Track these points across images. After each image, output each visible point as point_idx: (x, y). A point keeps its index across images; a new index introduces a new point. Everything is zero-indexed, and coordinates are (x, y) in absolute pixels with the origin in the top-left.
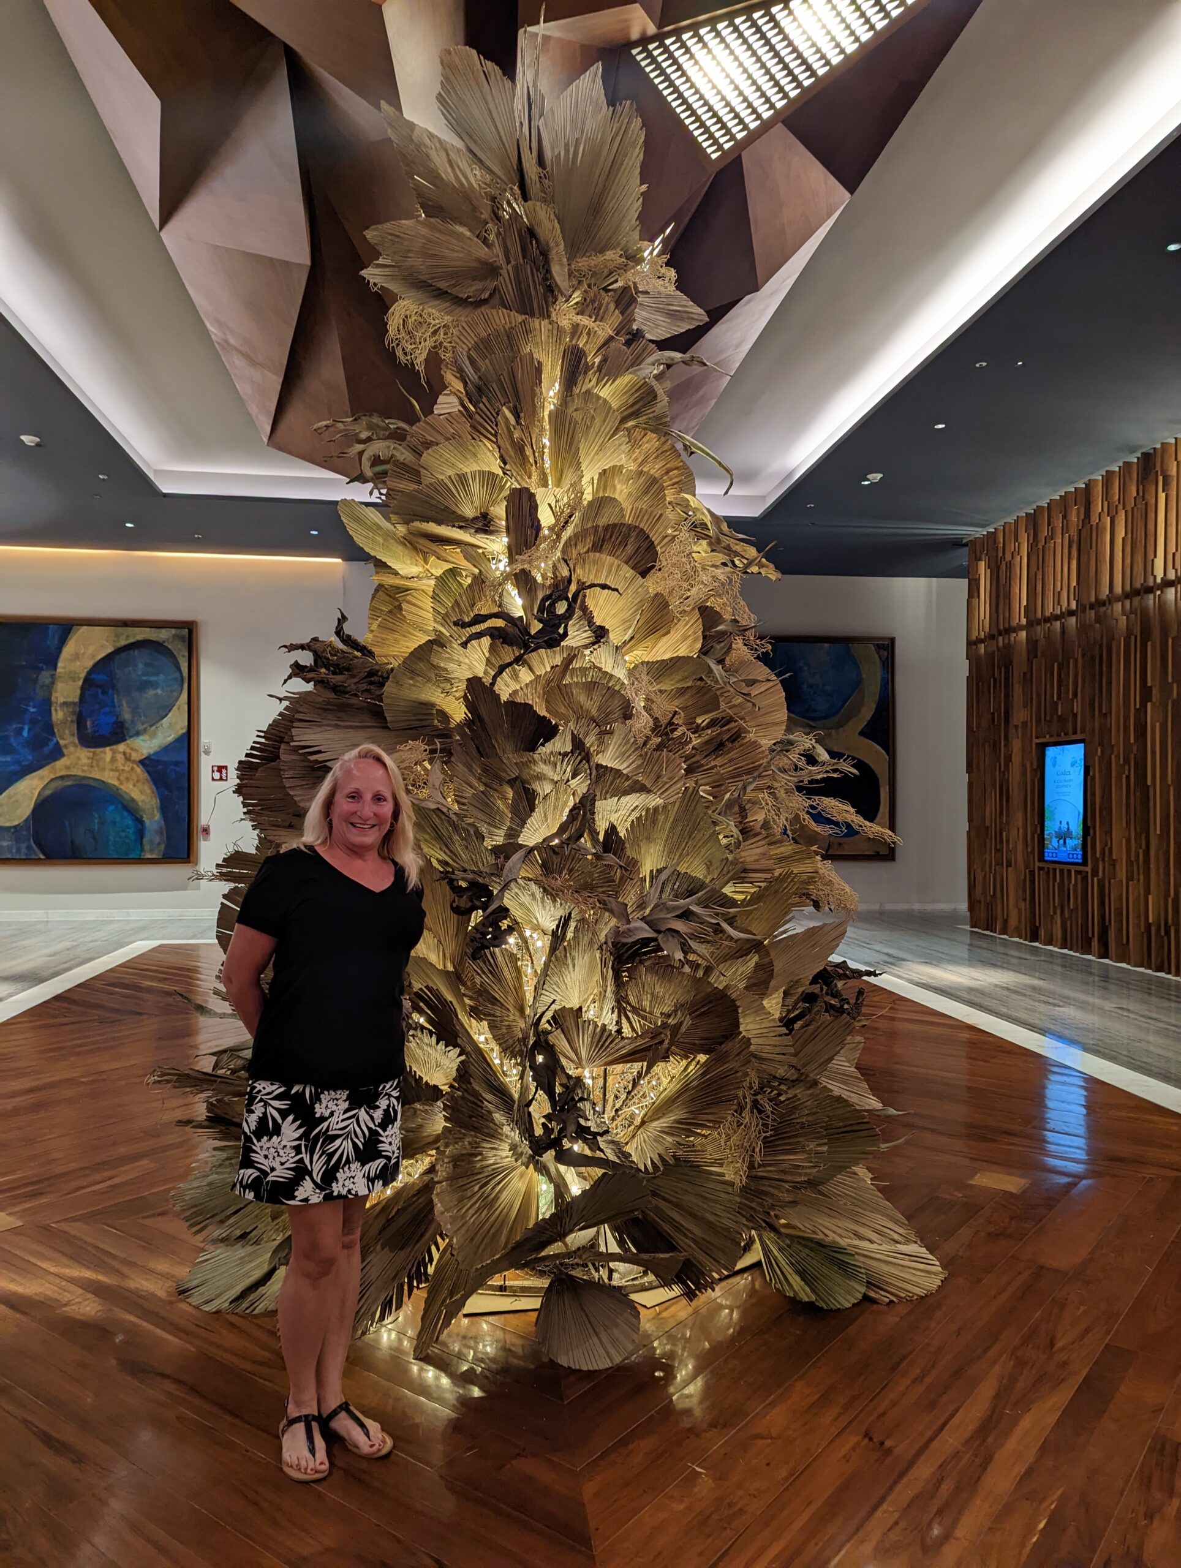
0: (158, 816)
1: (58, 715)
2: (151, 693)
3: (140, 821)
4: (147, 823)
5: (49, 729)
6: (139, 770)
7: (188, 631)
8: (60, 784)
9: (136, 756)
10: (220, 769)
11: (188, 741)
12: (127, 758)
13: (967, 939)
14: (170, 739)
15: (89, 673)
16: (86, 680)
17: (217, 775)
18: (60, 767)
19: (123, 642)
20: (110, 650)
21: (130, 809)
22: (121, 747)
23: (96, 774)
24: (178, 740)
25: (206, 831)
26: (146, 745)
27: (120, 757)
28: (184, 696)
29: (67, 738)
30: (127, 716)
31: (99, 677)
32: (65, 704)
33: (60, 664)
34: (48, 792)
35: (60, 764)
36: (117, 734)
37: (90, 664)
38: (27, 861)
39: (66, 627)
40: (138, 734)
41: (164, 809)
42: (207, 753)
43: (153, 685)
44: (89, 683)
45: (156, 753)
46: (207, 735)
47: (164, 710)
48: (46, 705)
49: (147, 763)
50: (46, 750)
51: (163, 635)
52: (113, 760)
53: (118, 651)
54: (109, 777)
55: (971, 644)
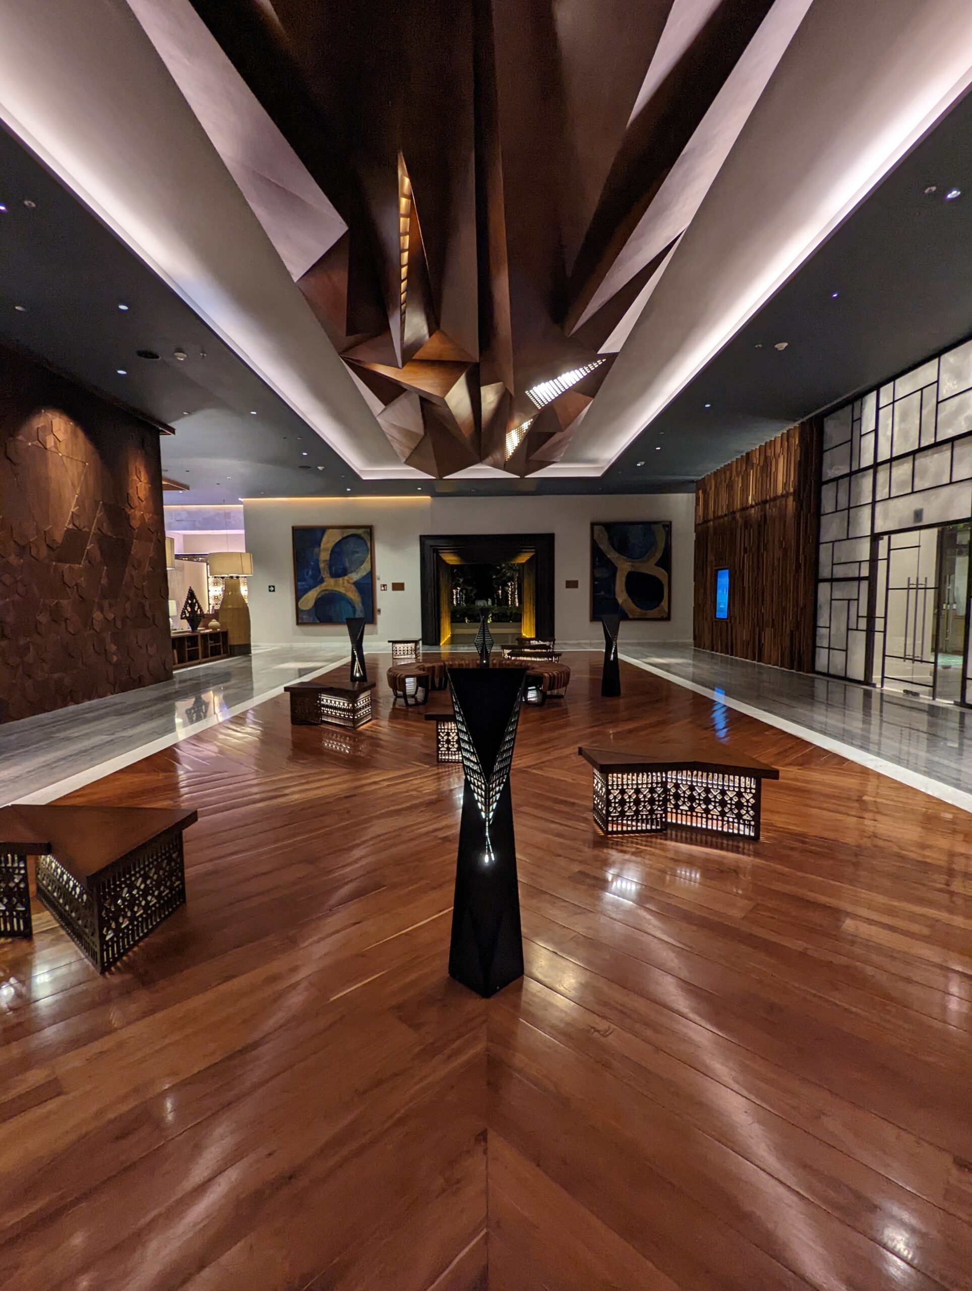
0: (361, 605)
1: (322, 565)
2: (356, 555)
3: (354, 607)
4: (357, 608)
5: (319, 570)
6: (353, 586)
7: (370, 529)
8: (323, 593)
9: (352, 581)
10: (384, 586)
11: (371, 575)
12: (348, 582)
13: (692, 652)
14: (365, 574)
15: (333, 548)
16: (332, 551)
17: (383, 588)
18: (323, 586)
19: (345, 535)
20: (341, 538)
21: (350, 602)
22: (346, 578)
23: (337, 589)
24: (367, 575)
25: (379, 611)
26: (355, 577)
27: (346, 582)
28: (369, 556)
29: (325, 574)
30: (347, 565)
31: (337, 549)
32: (325, 561)
33: (322, 545)
34: (320, 596)
35: (324, 584)
36: (344, 572)
37: (333, 544)
38: (313, 623)
39: (323, 530)
40: (352, 572)
41: (363, 603)
42: (379, 579)
43: (357, 552)
44: (333, 552)
45: (359, 580)
46: (378, 572)
47: (362, 562)
48: (317, 562)
49: (357, 584)
50: (319, 579)
51: (360, 532)
52: (343, 583)
53: (344, 538)
54: (342, 590)
55: (696, 525)
